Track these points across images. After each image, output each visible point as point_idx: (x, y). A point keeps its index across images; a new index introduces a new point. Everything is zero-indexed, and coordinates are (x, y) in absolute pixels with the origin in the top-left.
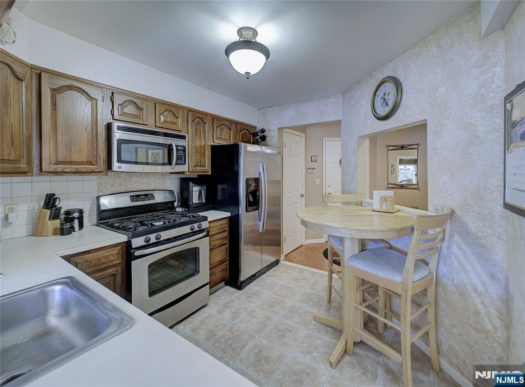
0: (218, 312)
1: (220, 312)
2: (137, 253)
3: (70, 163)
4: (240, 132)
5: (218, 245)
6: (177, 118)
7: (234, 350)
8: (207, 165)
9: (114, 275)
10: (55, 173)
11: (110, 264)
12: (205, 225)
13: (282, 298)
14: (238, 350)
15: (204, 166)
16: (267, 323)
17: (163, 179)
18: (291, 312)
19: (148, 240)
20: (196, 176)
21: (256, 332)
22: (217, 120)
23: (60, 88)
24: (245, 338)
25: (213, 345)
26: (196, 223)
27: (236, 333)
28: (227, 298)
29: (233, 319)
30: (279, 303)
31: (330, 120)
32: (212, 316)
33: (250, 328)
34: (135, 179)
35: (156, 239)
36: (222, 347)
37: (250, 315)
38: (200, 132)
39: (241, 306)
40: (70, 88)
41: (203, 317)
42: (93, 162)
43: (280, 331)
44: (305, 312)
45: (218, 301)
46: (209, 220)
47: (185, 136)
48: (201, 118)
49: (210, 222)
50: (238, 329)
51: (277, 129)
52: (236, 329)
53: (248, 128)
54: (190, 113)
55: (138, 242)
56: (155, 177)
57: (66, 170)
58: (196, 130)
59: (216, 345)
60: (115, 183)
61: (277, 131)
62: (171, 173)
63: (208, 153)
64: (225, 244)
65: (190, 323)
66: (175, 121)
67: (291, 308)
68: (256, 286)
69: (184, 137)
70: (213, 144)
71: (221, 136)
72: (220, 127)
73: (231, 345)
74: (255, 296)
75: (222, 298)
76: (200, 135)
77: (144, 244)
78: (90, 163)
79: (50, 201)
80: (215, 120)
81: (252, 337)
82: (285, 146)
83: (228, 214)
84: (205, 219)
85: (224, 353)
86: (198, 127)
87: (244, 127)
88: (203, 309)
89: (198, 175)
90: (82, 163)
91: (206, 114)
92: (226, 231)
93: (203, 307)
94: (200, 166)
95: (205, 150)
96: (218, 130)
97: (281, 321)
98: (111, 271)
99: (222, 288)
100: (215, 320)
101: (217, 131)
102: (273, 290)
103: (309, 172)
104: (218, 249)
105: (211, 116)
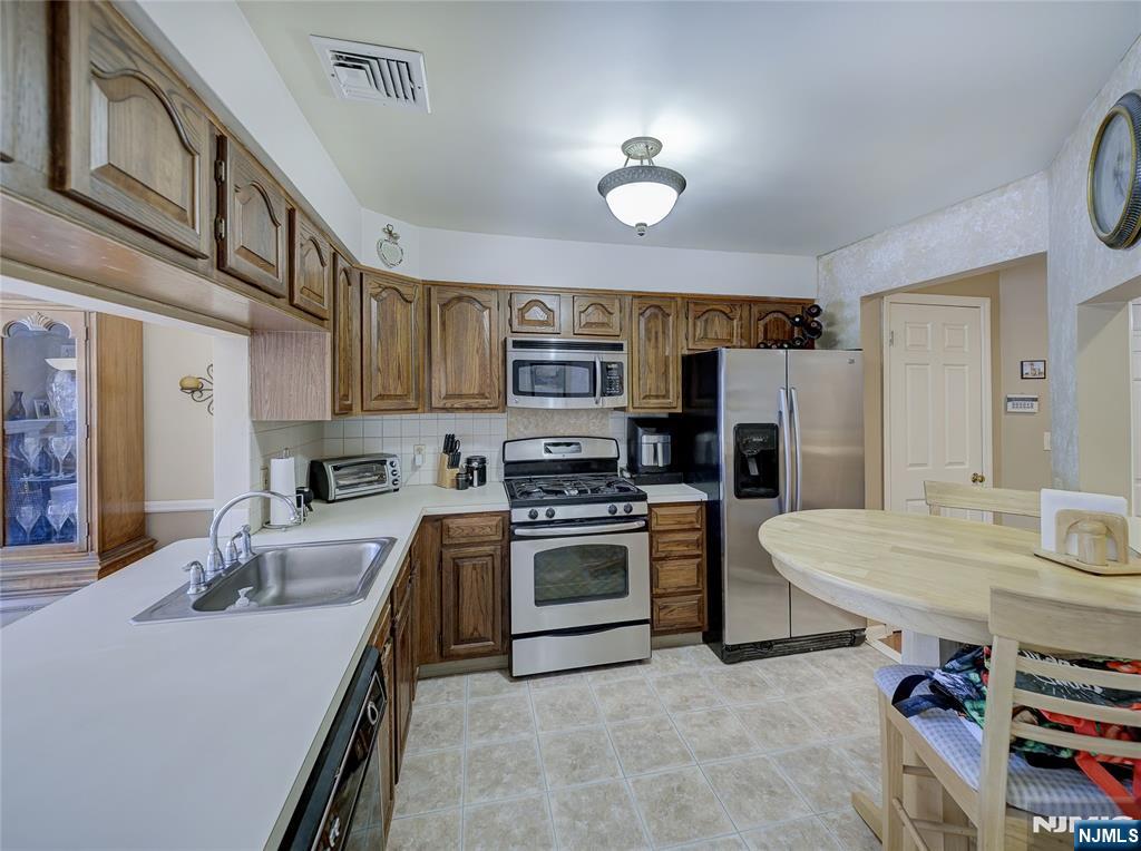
0: (659, 682)
1: (662, 684)
2: (519, 531)
3: (460, 396)
4: (759, 320)
5: (678, 554)
6: (610, 313)
7: (638, 758)
8: (671, 393)
9: (491, 555)
10: (445, 409)
11: (486, 539)
12: (639, 508)
13: (808, 721)
14: (645, 762)
15: (665, 396)
16: (735, 750)
17: (602, 418)
18: (809, 759)
19: (533, 515)
20: (665, 416)
21: (698, 752)
22: (696, 304)
23: (450, 302)
24: (672, 752)
25: (614, 731)
26: (620, 501)
27: (661, 734)
28: (691, 666)
29: (675, 708)
30: (792, 726)
31: (1007, 259)
32: (644, 684)
33: (695, 739)
34: (556, 418)
35: (547, 515)
36: (624, 743)
37: (710, 718)
38: (656, 333)
39: (707, 693)
40: (460, 299)
41: (629, 678)
42: (487, 395)
43: (750, 779)
44: (844, 777)
45: (671, 665)
46: (650, 501)
47: (622, 345)
48: (658, 307)
49: (650, 506)
50: (671, 728)
51: (859, 300)
52: (668, 727)
53: (785, 308)
54: (636, 301)
55: (521, 515)
56: (588, 416)
57: (456, 406)
58: (648, 330)
59: (619, 734)
60: (530, 423)
61: (859, 304)
62: (615, 409)
63: (675, 373)
64: (697, 556)
65: (605, 679)
66: (606, 320)
67: (816, 751)
68: (767, 669)
69: (619, 347)
70: (686, 352)
71: (706, 334)
72: (704, 318)
73: (640, 747)
74: (749, 688)
75: (682, 663)
76: (657, 338)
77: (529, 520)
78: (482, 395)
79: (451, 445)
80: (691, 306)
81: (686, 757)
82: (891, 341)
83: (705, 497)
84: (643, 497)
85: (621, 752)
86: (652, 324)
87: (773, 308)
88: (638, 667)
89: (670, 414)
90: (472, 396)
91: (671, 297)
92: (698, 529)
93: (640, 662)
94: (657, 397)
95: (667, 366)
96: (699, 324)
97: (767, 762)
98: (487, 549)
99: (695, 644)
100: (644, 694)
101: (695, 325)
102: (800, 696)
103: (1010, 409)
104: (678, 562)
105: (683, 298)
